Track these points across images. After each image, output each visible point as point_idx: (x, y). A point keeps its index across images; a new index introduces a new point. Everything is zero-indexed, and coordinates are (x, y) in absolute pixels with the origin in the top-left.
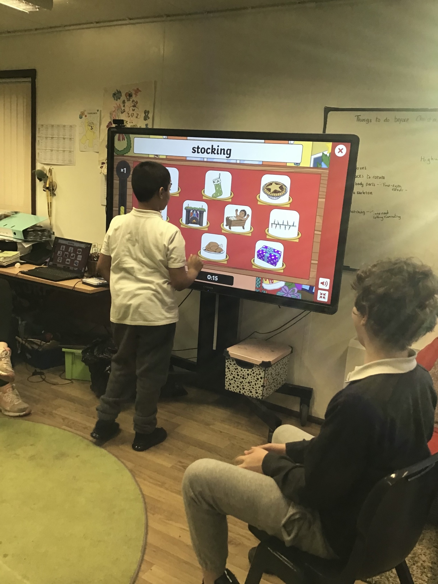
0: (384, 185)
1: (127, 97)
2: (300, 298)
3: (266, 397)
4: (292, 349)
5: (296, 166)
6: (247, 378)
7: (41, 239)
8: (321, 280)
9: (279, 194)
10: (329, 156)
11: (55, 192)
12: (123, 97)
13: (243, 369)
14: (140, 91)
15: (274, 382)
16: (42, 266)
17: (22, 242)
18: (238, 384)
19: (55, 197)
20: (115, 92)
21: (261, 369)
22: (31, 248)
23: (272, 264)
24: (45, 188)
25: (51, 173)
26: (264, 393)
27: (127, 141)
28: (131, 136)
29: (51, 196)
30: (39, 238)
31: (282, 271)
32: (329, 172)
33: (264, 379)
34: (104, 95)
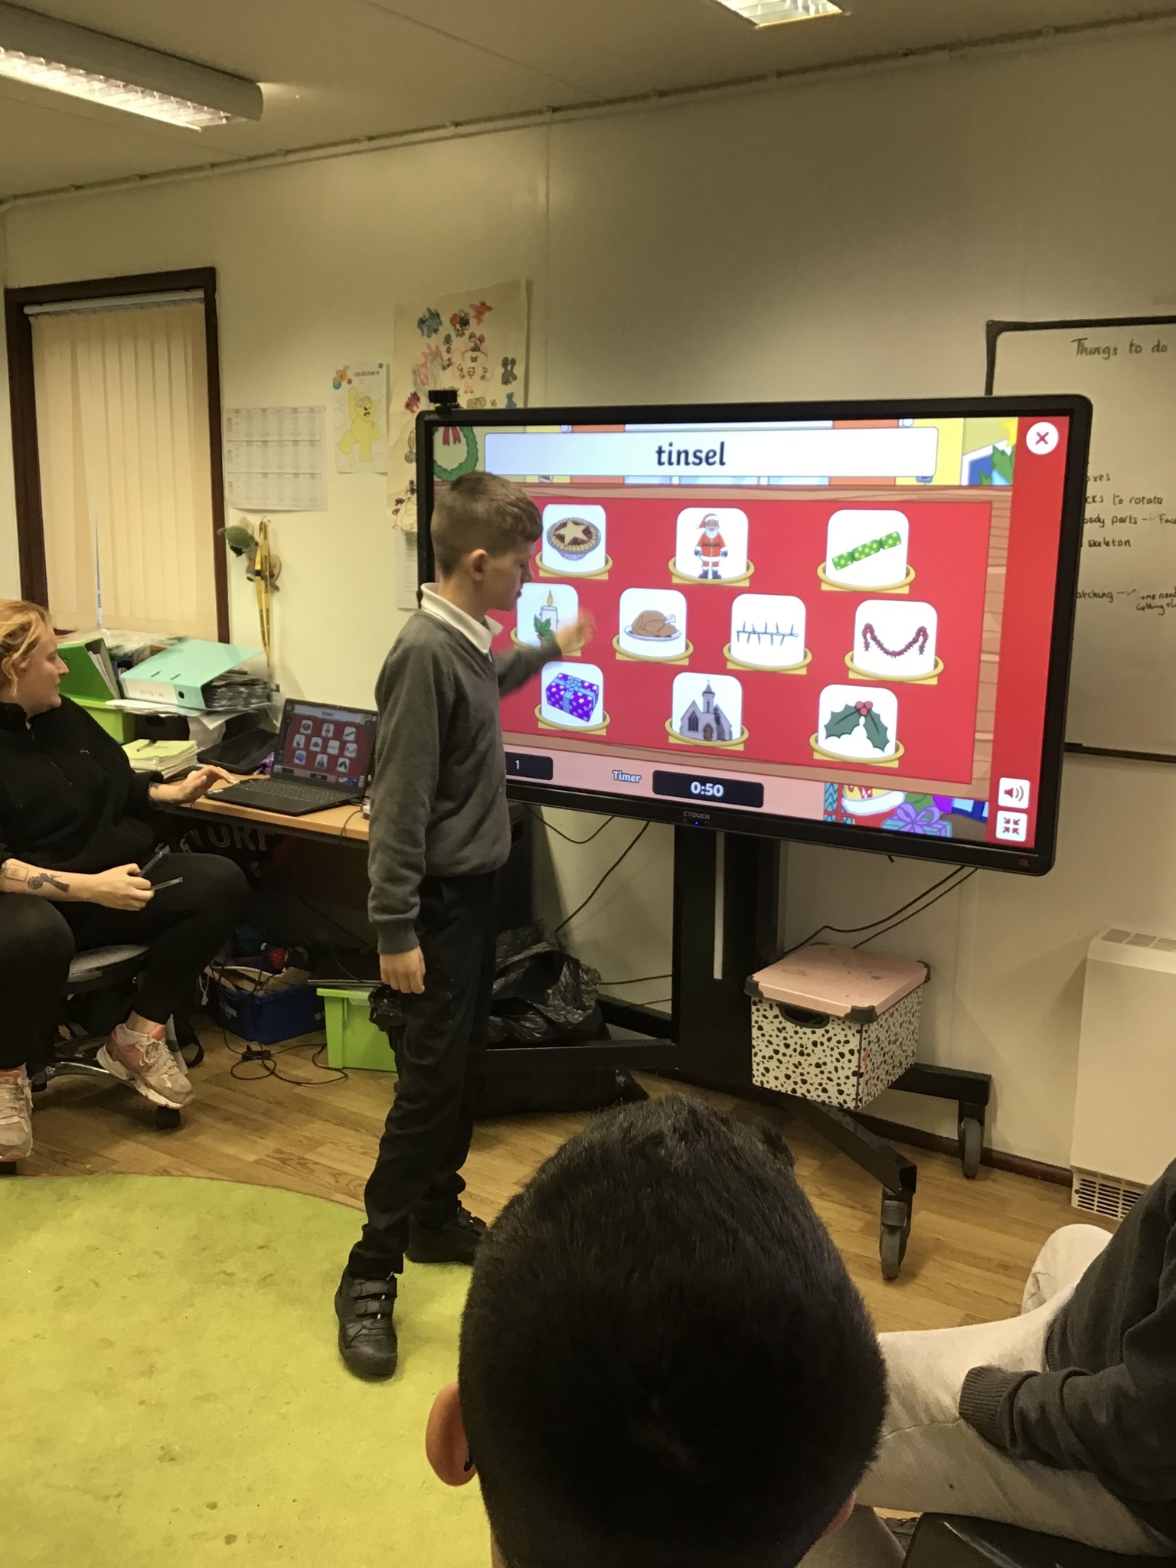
0: (1161, 519)
1: (455, 326)
2: (949, 835)
3: (867, 1103)
4: (929, 970)
5: (922, 484)
6: (812, 1054)
7: (247, 705)
8: (1005, 783)
10: (1012, 453)
11: (278, 583)
12: (446, 328)
13: (801, 1028)
14: (490, 309)
15: (885, 1062)
16: (256, 775)
17: (202, 715)
18: (787, 1068)
19: (275, 595)
20: (424, 316)
21: (850, 1028)
22: (224, 730)
24: (252, 573)
25: (266, 533)
26: (860, 1092)
27: (468, 445)
28: (478, 431)
29: (266, 592)
30: (243, 703)
31: (895, 765)
32: (1013, 495)
33: (860, 1055)
34: (394, 325)
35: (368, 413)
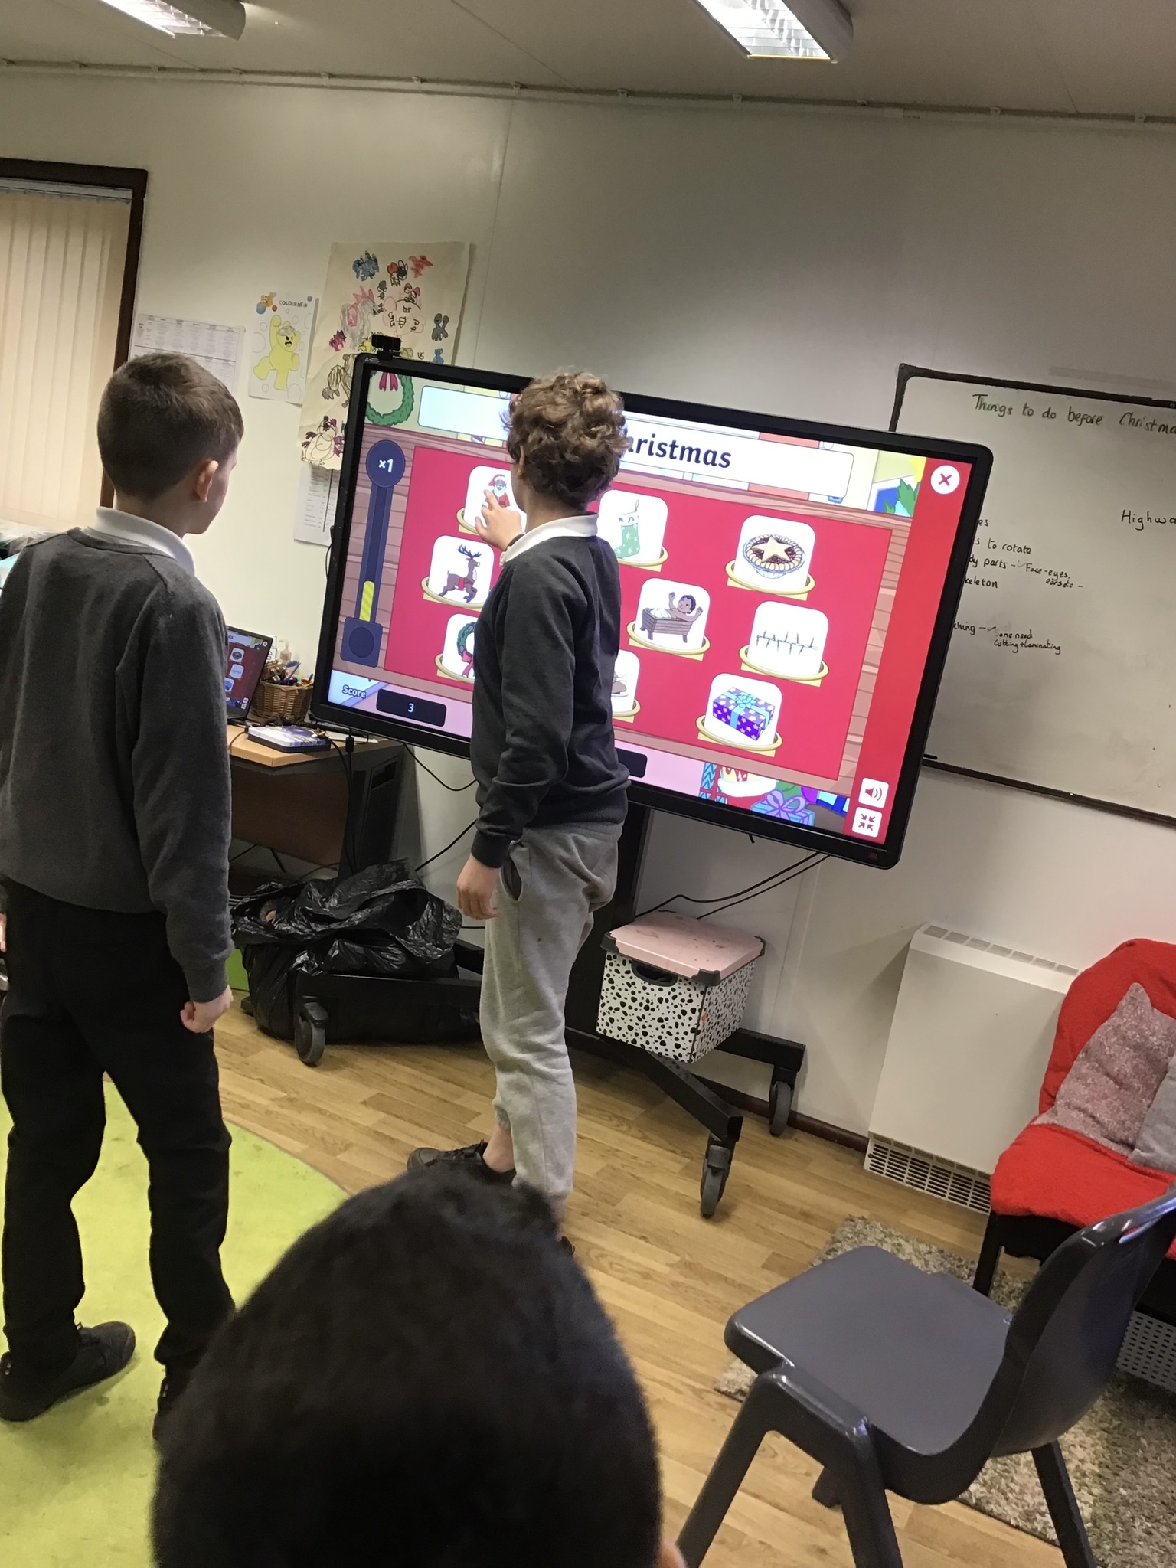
0: (1027, 568)
1: (391, 274)
2: (811, 824)
3: (699, 1059)
4: (764, 946)
5: (833, 503)
6: (656, 1009)
9: (782, 567)
10: (916, 489)
12: (383, 274)
13: (651, 985)
14: (430, 264)
15: (718, 1022)
18: (631, 1020)
20: (362, 259)
21: (695, 989)
23: (748, 734)
26: (695, 1047)
27: (404, 393)
28: (415, 380)
31: (772, 754)
32: (911, 528)
33: (700, 1014)
34: (329, 263)
35: (290, 343)
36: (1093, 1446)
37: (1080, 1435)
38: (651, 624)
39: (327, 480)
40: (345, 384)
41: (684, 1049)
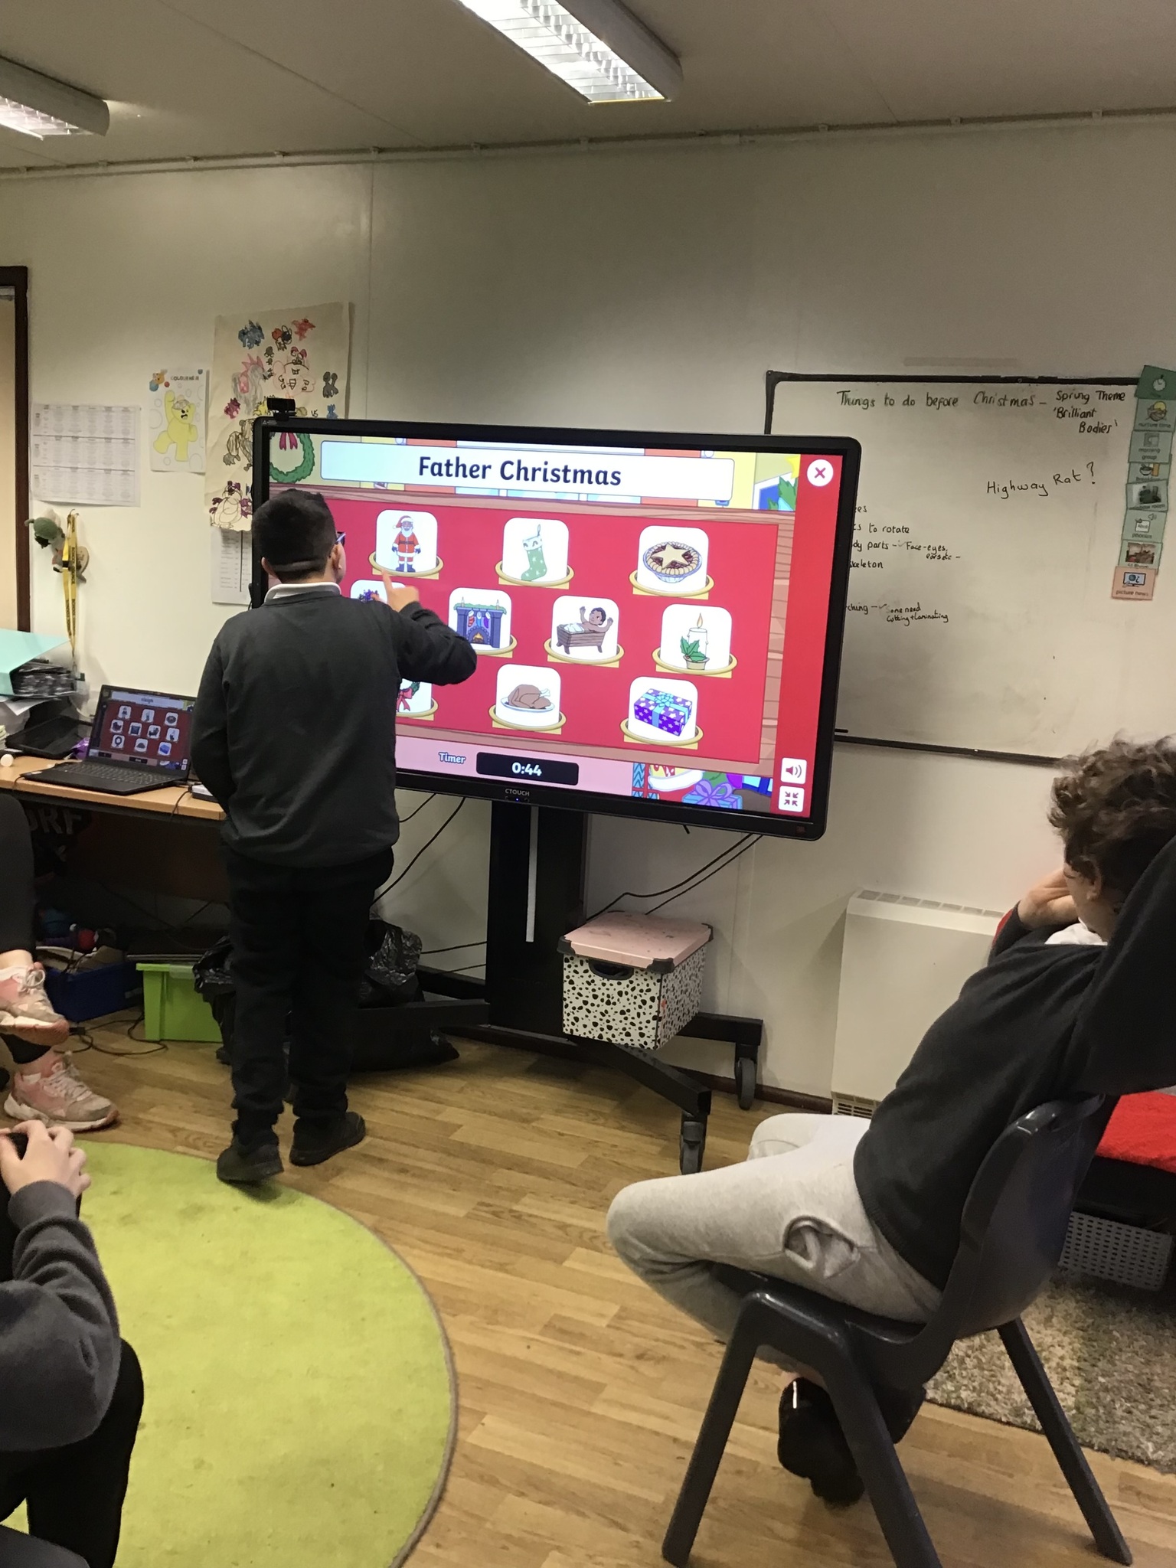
0: (908, 546)
1: (277, 340)
2: (740, 807)
3: (664, 1045)
4: (712, 932)
5: (721, 506)
6: (617, 1003)
7: (52, 692)
8: (787, 763)
9: (681, 571)
10: (795, 485)
11: (84, 574)
12: (268, 340)
13: (608, 980)
14: (312, 326)
15: (679, 1008)
16: (66, 759)
17: (9, 701)
18: (595, 1017)
19: (82, 587)
20: (246, 328)
21: (652, 978)
22: (28, 716)
23: (670, 731)
24: (59, 564)
25: (73, 526)
26: (659, 1034)
27: (304, 450)
28: (314, 437)
29: (73, 583)
30: (48, 690)
31: (695, 747)
32: (795, 521)
33: (659, 1002)
34: (215, 334)
35: (186, 415)
36: (1070, 1344)
37: (1058, 1336)
38: (566, 639)
39: (237, 542)
40: (244, 448)
41: (649, 1037)
